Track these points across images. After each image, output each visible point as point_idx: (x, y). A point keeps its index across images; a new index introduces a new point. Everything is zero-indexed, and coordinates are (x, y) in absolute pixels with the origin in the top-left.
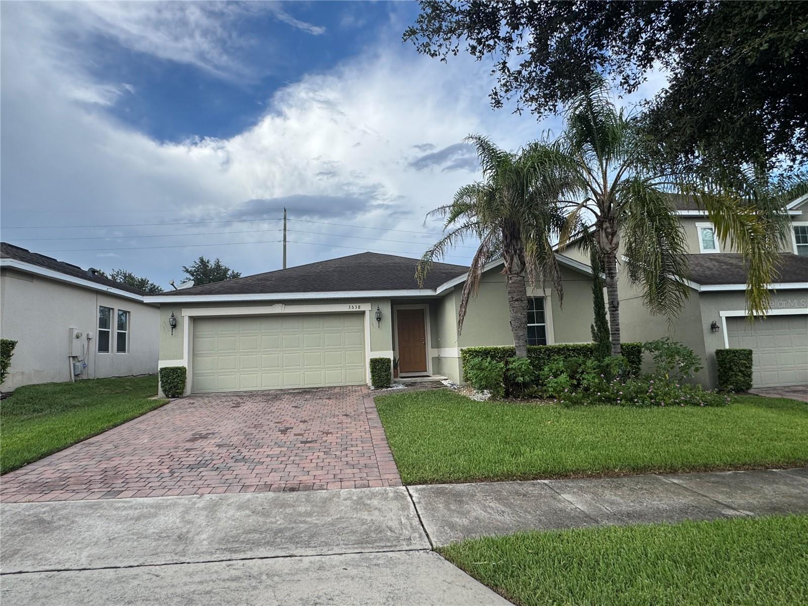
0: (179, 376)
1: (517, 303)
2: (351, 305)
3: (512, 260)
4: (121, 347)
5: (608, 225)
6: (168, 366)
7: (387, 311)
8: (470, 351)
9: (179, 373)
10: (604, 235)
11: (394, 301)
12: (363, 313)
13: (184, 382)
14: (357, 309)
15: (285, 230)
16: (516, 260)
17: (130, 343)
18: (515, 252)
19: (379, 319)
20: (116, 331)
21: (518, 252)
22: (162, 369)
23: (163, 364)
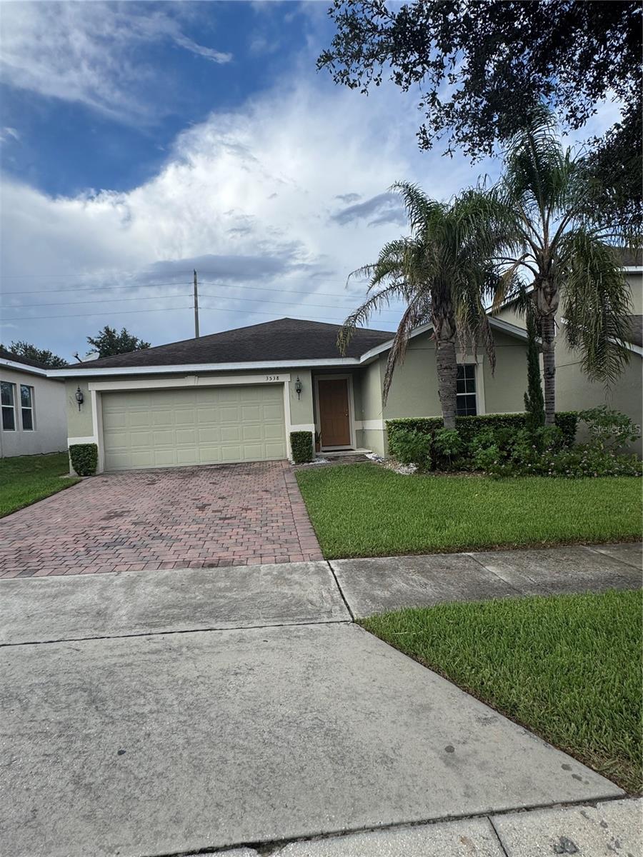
0: (90, 454)
1: (445, 371)
2: (269, 376)
3: (441, 325)
4: (27, 424)
5: (547, 284)
6: (78, 443)
7: (307, 382)
8: (395, 423)
9: (90, 450)
10: (542, 295)
11: (314, 371)
12: (282, 384)
13: (95, 459)
14: (276, 381)
15: (196, 295)
16: (445, 324)
17: (37, 419)
18: (445, 315)
19: (299, 391)
20: (20, 408)
21: (448, 315)
22: (71, 447)
23: (72, 441)
